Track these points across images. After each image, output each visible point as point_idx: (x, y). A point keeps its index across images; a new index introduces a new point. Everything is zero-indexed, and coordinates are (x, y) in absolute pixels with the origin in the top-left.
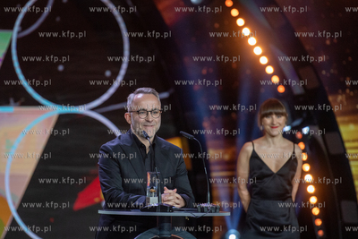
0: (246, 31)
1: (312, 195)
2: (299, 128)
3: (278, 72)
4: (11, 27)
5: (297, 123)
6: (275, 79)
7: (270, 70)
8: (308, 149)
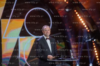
0: (80, 17)
1: (97, 55)
2: (93, 40)
3: (88, 27)
4: (24, 18)
5: (92, 38)
6: (87, 28)
7: (86, 26)
8: (95, 45)
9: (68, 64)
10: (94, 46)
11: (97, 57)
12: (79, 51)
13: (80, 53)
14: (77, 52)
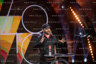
1: (91, 51)
2: (88, 36)
8: (90, 40)
9: (64, 60)
10: (89, 42)
11: (91, 52)
12: (74, 46)
13: (75, 48)
14: (72, 48)
